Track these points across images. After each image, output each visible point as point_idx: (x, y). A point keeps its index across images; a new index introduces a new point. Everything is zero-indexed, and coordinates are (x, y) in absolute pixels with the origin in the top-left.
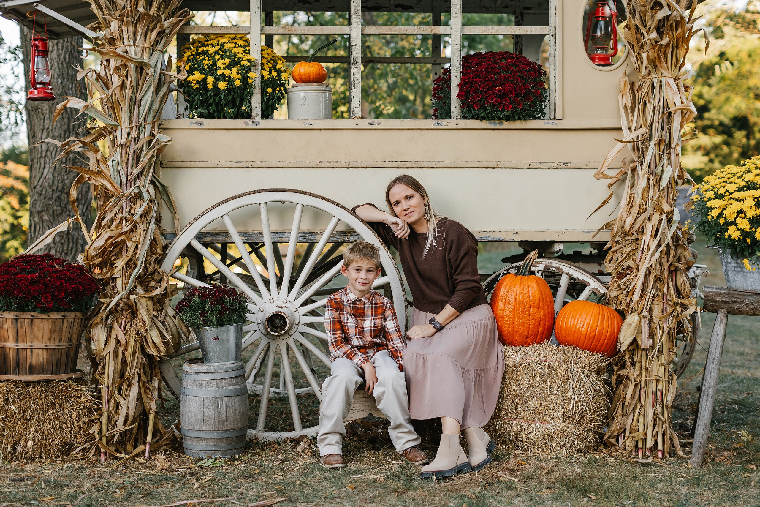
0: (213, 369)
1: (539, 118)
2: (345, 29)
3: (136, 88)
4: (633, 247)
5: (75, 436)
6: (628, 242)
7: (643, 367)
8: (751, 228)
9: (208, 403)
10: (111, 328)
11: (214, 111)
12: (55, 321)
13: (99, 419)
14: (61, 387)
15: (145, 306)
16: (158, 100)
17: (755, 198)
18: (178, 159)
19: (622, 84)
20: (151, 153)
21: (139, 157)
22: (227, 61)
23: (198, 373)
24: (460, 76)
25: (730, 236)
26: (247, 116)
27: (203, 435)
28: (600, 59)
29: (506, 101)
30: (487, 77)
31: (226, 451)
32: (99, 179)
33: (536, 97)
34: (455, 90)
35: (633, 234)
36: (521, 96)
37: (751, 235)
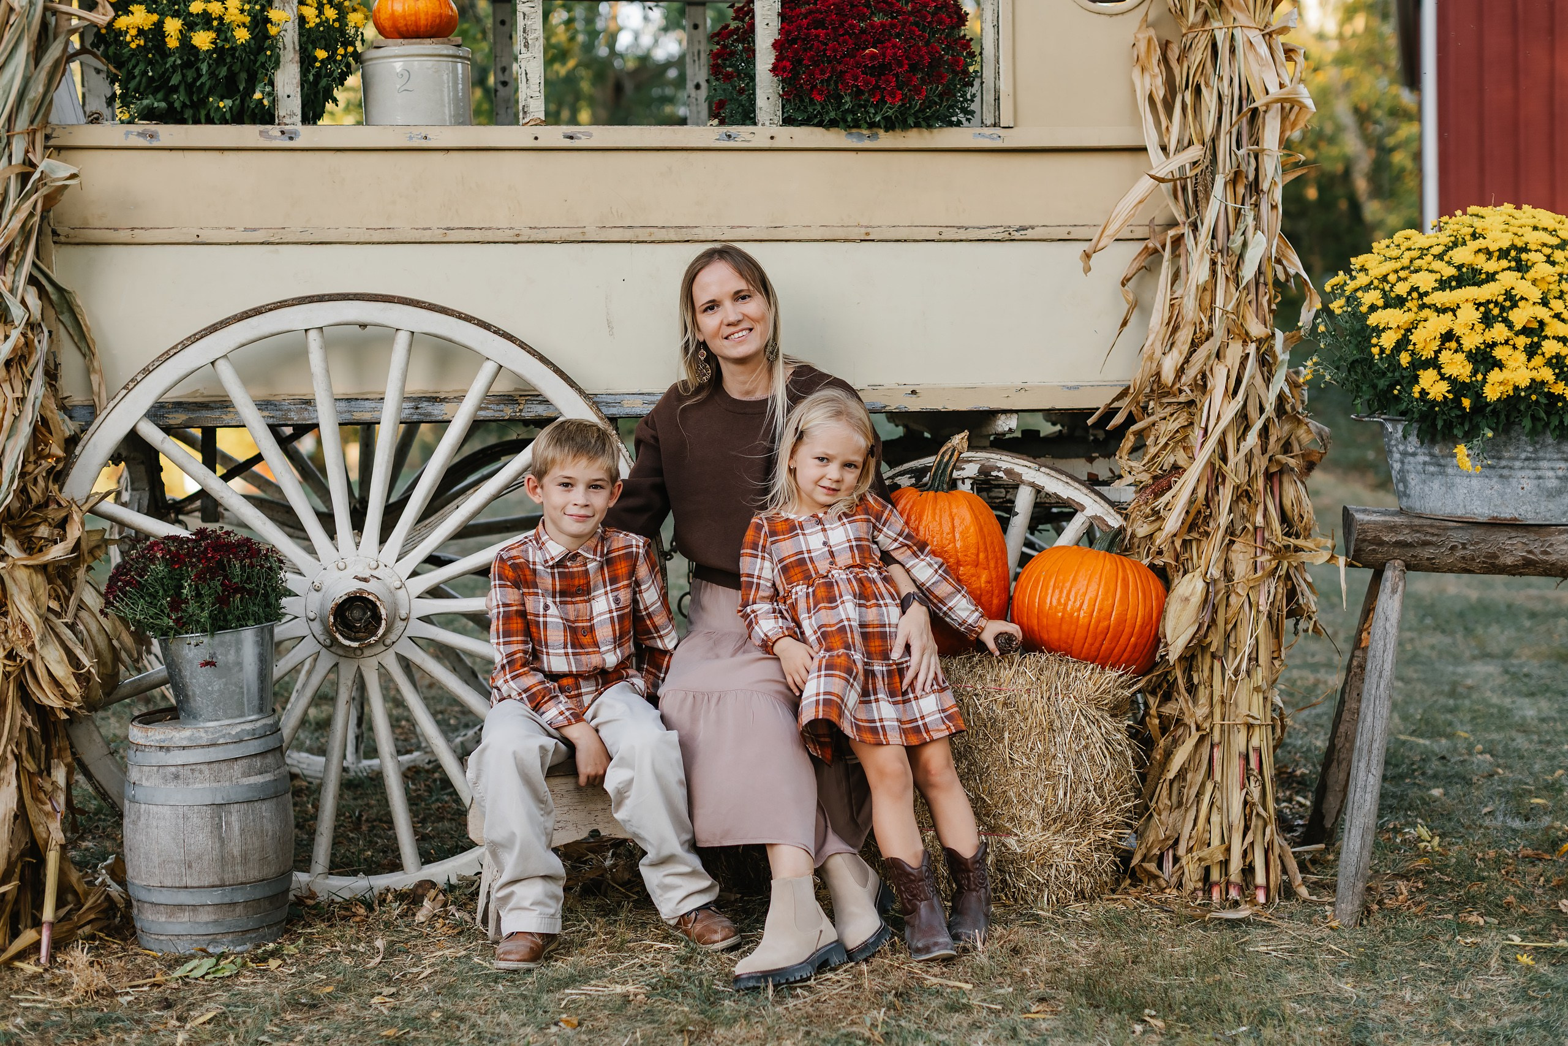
0: (204, 738)
1: (959, 124)
4: (1182, 420)
6: (1169, 410)
7: (1216, 698)
8: (1475, 373)
9: (195, 820)
11: (184, 105)
15: (27, 588)
16: (42, 76)
17: (1480, 305)
18: (96, 223)
19: (1142, 46)
20: (27, 206)
23: (168, 749)
24: (776, 24)
25: (1424, 393)
26: (266, 116)
27: (184, 898)
29: (888, 81)
30: (841, 25)
31: (242, 935)
33: (955, 73)
34: (764, 59)
35: (1180, 391)
36: (922, 70)
37: (1474, 389)
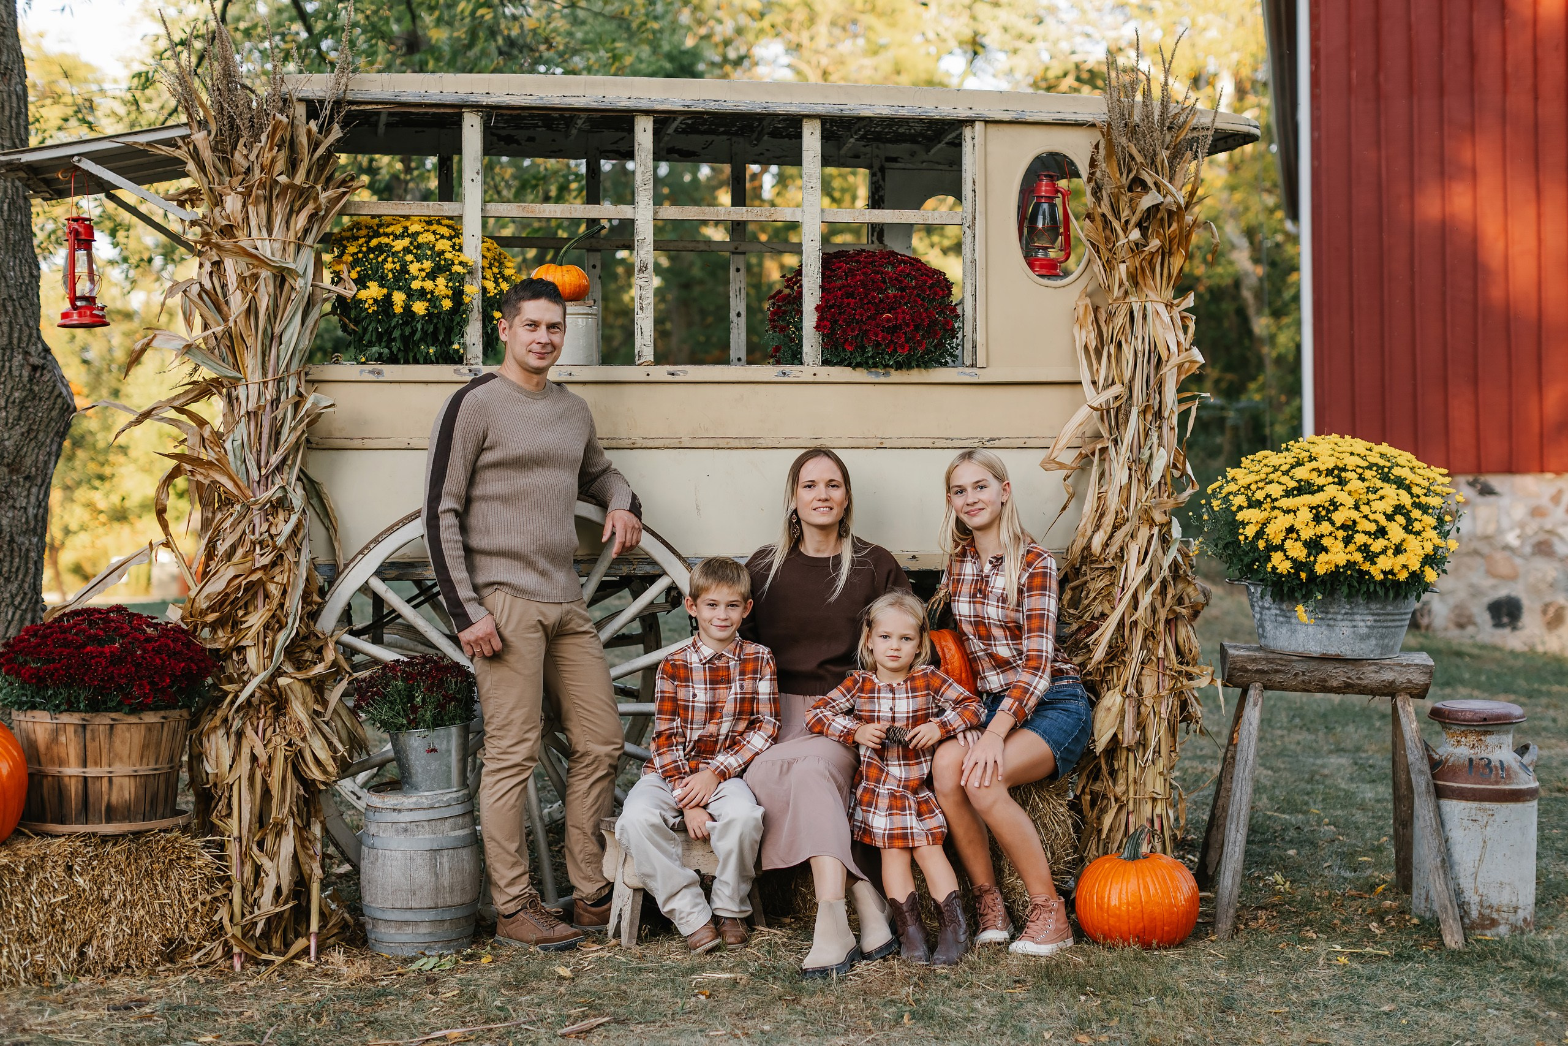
0: (426, 803)
1: (946, 364)
2: (624, 211)
3: (273, 315)
4: (1106, 581)
5: (187, 927)
6: (1097, 573)
7: (1131, 779)
8: (1309, 555)
9: (419, 860)
10: (240, 735)
11: (399, 351)
12: (149, 727)
13: (225, 895)
14: (163, 842)
15: (300, 696)
16: (307, 333)
17: (1312, 508)
18: (338, 435)
19: (1081, 310)
20: (301, 427)
21: (279, 433)
22: (428, 265)
23: (400, 811)
24: (818, 293)
25: (1274, 568)
26: (459, 359)
27: (409, 916)
28: (1042, 267)
29: (899, 337)
30: (866, 296)
31: (448, 943)
32: (212, 473)
33: (946, 331)
34: (810, 318)
35: (1105, 560)
36: (923, 329)
37: (1308, 567)
